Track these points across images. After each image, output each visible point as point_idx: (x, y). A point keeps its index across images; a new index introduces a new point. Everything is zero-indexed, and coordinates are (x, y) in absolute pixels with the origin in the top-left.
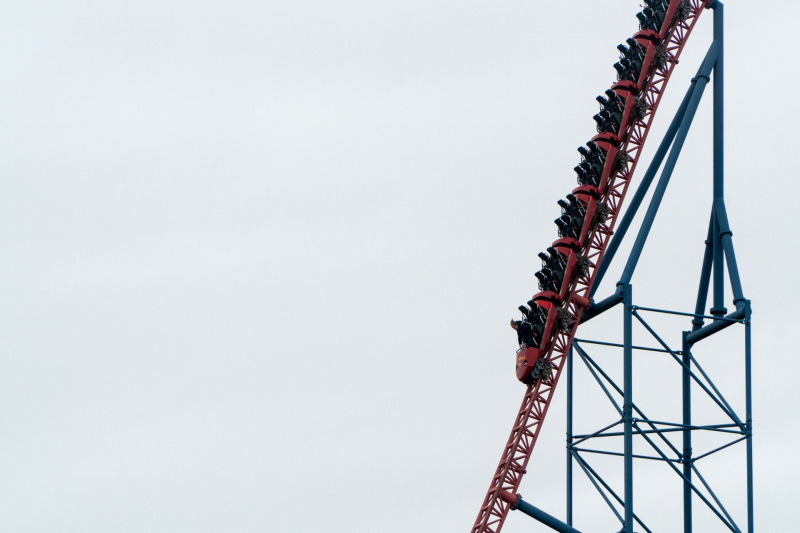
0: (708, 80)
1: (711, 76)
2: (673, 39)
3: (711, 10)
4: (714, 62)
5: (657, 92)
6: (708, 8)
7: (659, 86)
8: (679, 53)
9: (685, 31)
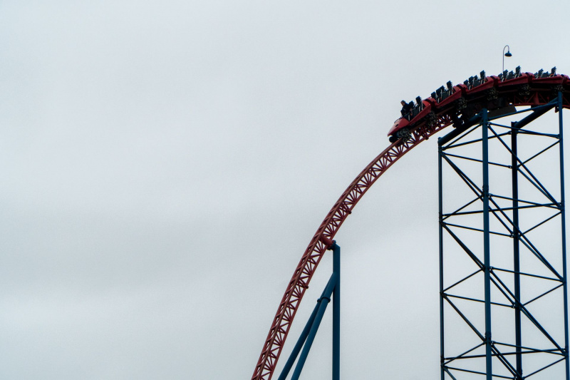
0: (329, 301)
1: (332, 298)
2: (304, 271)
3: (332, 251)
4: (334, 287)
5: (293, 308)
6: (329, 250)
7: (294, 304)
8: (308, 281)
9: (313, 265)
